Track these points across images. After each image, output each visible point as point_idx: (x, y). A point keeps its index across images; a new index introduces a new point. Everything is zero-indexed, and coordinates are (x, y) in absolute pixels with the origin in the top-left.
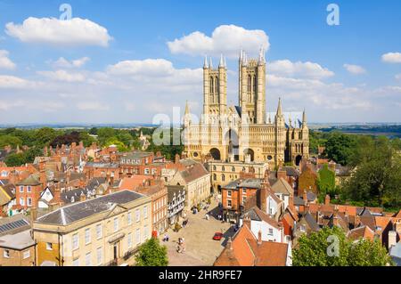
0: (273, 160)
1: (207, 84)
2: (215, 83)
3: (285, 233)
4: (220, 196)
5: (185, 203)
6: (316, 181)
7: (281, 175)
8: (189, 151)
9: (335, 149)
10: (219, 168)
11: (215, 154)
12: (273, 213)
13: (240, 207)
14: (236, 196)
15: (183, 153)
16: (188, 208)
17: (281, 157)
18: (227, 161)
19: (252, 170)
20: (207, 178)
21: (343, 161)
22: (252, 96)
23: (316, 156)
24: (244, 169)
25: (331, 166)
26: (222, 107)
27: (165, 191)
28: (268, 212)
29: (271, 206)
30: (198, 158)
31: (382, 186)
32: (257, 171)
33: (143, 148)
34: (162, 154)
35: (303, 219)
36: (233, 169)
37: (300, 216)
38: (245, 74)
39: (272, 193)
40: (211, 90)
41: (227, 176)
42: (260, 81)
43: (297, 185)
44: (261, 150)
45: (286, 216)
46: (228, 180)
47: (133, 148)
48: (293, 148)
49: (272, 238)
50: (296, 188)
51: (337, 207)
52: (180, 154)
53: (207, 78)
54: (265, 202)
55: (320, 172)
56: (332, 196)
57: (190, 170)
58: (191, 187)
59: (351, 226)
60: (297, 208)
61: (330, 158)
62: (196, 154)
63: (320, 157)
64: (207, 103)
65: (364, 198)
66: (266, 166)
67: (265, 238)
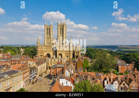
0: (69, 57)
1: (46, 31)
2: (49, 30)
3: (72, 83)
4: (49, 71)
5: (37, 74)
6: (83, 64)
7: (71, 63)
8: (39, 54)
9: (89, 53)
10: (50, 61)
11: (49, 55)
12: (68, 76)
13: (57, 74)
14: (55, 70)
15: (37, 55)
16: (38, 76)
17: (71, 56)
18: (52, 58)
19: (61, 61)
20: (45, 64)
21: (91, 57)
22: (62, 35)
23: (83, 56)
24: (59, 61)
25: (87, 59)
26: (51, 39)
27: (29, 69)
28: (66, 76)
29: (67, 74)
30: (42, 57)
31: (103, 65)
32: (63, 61)
33: (22, 54)
34: (29, 56)
35: (78, 77)
36: (55, 61)
37: (77, 76)
38: (59, 28)
39: (68, 69)
40: (47, 33)
41: (52, 63)
42: (64, 30)
43: (76, 66)
44: (65, 54)
45: (72, 77)
46: (53, 65)
47: (17, 54)
48: (76, 53)
49: (67, 85)
50: (76, 67)
51: (89, 73)
52: (35, 56)
53: (46, 29)
54: (65, 72)
55: (84, 61)
56: (88, 69)
57: (39, 61)
58: (39, 68)
59: (93, 79)
60: (76, 74)
61: (87, 56)
62: (41, 56)
63: (84, 56)
64: (46, 37)
65: (98, 69)
66: (66, 59)
67: (65, 85)
